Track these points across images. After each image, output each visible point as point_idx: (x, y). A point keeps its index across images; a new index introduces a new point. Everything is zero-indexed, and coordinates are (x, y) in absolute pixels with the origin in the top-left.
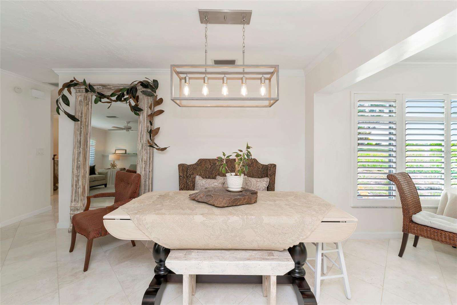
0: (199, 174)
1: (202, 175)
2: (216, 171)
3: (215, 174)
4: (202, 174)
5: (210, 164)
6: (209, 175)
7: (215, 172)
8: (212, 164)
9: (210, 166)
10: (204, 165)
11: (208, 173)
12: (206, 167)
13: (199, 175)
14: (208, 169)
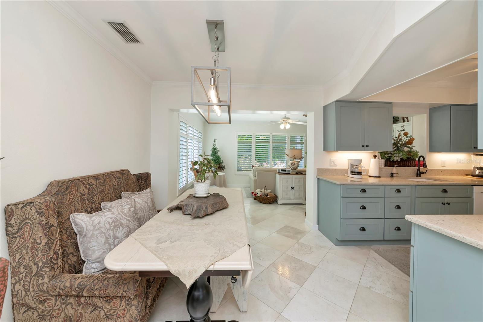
0: (73, 208)
1: (78, 209)
2: (98, 196)
3: (98, 201)
4: (80, 208)
5: (86, 187)
6: (91, 206)
7: (96, 198)
8: (88, 186)
9: (86, 191)
10: (76, 190)
11: (87, 202)
12: (81, 193)
13: (73, 211)
14: (86, 196)
